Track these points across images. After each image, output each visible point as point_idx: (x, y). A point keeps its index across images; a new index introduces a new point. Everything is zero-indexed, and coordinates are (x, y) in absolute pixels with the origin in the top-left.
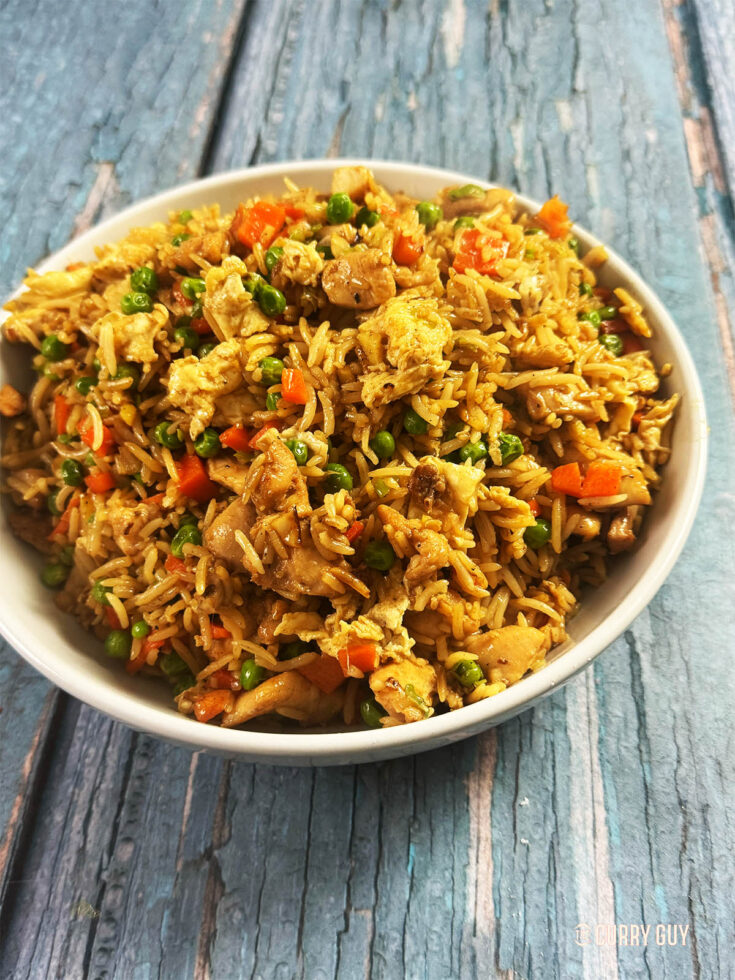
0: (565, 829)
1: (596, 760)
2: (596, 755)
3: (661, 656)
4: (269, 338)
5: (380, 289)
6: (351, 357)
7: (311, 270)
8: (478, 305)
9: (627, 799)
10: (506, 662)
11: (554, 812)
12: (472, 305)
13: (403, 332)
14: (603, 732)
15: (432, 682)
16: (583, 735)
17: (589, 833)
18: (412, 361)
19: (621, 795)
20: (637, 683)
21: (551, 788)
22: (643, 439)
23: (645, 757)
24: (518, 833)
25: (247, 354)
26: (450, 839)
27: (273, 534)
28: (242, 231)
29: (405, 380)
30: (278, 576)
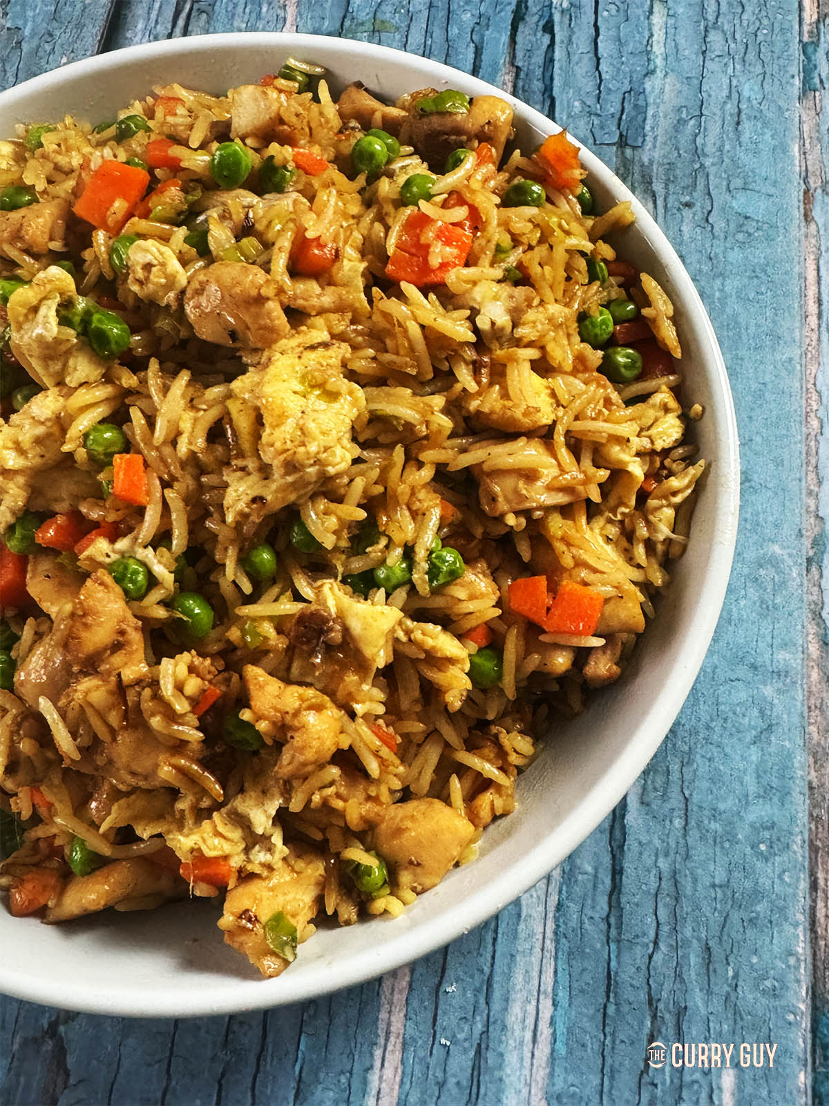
0: (498, 1026)
1: (549, 934)
2: (551, 926)
3: (655, 789)
4: (107, 391)
5: (261, 331)
6: (216, 434)
7: (169, 286)
8: (412, 349)
9: (582, 991)
10: (419, 865)
11: (487, 1003)
12: (402, 352)
13: (282, 418)
14: (564, 895)
15: (318, 884)
16: (538, 897)
17: (528, 1035)
18: (292, 466)
19: (575, 985)
20: (617, 826)
21: (487, 970)
22: (649, 523)
23: (613, 932)
24: (438, 1028)
25: (71, 418)
26: (351, 1032)
27: (89, 712)
28: (79, 209)
29: (284, 491)
30: (99, 763)
